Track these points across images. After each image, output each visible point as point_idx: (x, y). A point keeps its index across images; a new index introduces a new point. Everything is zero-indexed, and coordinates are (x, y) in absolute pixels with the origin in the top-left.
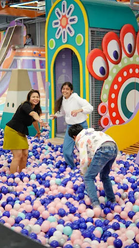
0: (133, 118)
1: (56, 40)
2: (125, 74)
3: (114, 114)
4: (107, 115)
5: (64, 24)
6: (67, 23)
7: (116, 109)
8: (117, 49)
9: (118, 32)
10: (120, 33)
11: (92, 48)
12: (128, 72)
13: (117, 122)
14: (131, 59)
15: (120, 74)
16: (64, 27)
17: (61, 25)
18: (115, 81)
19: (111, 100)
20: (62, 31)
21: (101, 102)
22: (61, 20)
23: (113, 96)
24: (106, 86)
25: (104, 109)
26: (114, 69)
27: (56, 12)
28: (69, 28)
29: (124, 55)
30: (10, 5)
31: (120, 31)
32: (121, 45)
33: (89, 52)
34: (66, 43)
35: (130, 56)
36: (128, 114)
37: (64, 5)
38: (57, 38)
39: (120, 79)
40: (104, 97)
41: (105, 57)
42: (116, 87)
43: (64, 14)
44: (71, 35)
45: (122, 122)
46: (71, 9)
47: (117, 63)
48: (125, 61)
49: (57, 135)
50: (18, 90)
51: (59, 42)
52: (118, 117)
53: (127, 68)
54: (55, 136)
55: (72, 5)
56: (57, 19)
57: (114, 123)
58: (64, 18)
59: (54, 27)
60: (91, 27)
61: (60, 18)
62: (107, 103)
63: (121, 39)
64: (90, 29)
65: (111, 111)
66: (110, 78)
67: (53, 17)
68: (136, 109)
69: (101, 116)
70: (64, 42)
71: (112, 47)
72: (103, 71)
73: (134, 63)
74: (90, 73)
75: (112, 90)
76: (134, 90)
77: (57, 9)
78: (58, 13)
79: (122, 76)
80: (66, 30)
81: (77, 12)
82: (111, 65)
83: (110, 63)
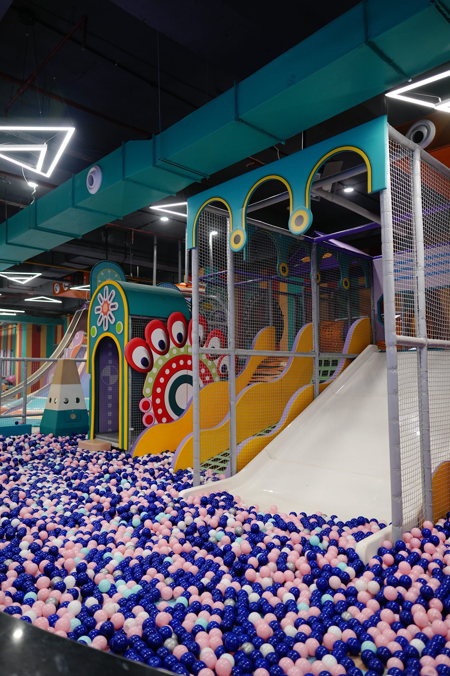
0: (185, 416)
1: (97, 326)
2: (174, 366)
3: (160, 411)
4: (151, 412)
5: (105, 311)
6: (108, 310)
7: (162, 405)
8: (163, 339)
9: (166, 320)
10: (167, 321)
11: (133, 337)
12: (178, 364)
13: (164, 420)
14: (182, 350)
15: (168, 365)
16: (105, 314)
17: (102, 311)
18: (161, 373)
19: (155, 395)
20: (103, 319)
21: (144, 397)
22: (102, 306)
23: (159, 390)
24: (150, 380)
25: (146, 406)
26: (159, 361)
27: (98, 297)
28: (110, 315)
29: (172, 345)
30: (71, 287)
31: (167, 319)
32: (168, 334)
33: (128, 341)
34: (107, 331)
35: (180, 346)
36: (179, 411)
37: (106, 291)
38: (99, 325)
39: (167, 372)
40: (147, 391)
41: (149, 347)
42: (162, 380)
43: (105, 300)
44: (112, 323)
45: (170, 420)
46: (112, 295)
47: (163, 354)
48: (174, 351)
49: (97, 436)
50: (62, 383)
51: (100, 329)
52: (165, 414)
53: (176, 359)
54: (94, 437)
55: (113, 291)
56: (99, 305)
57: (160, 421)
58: (106, 305)
59: (96, 313)
60: (131, 315)
61: (102, 304)
62: (151, 398)
63: (168, 328)
64: (130, 317)
65: (156, 407)
66: (155, 370)
67: (96, 303)
68: (189, 404)
69: (144, 413)
70: (105, 330)
71: (157, 336)
72: (144, 361)
73: (186, 354)
74: (129, 365)
75: (157, 384)
76: (186, 384)
77: (100, 294)
78: (100, 298)
79: (170, 367)
80: (107, 317)
81: (117, 298)
82: (156, 356)
83: (154, 353)
